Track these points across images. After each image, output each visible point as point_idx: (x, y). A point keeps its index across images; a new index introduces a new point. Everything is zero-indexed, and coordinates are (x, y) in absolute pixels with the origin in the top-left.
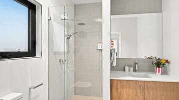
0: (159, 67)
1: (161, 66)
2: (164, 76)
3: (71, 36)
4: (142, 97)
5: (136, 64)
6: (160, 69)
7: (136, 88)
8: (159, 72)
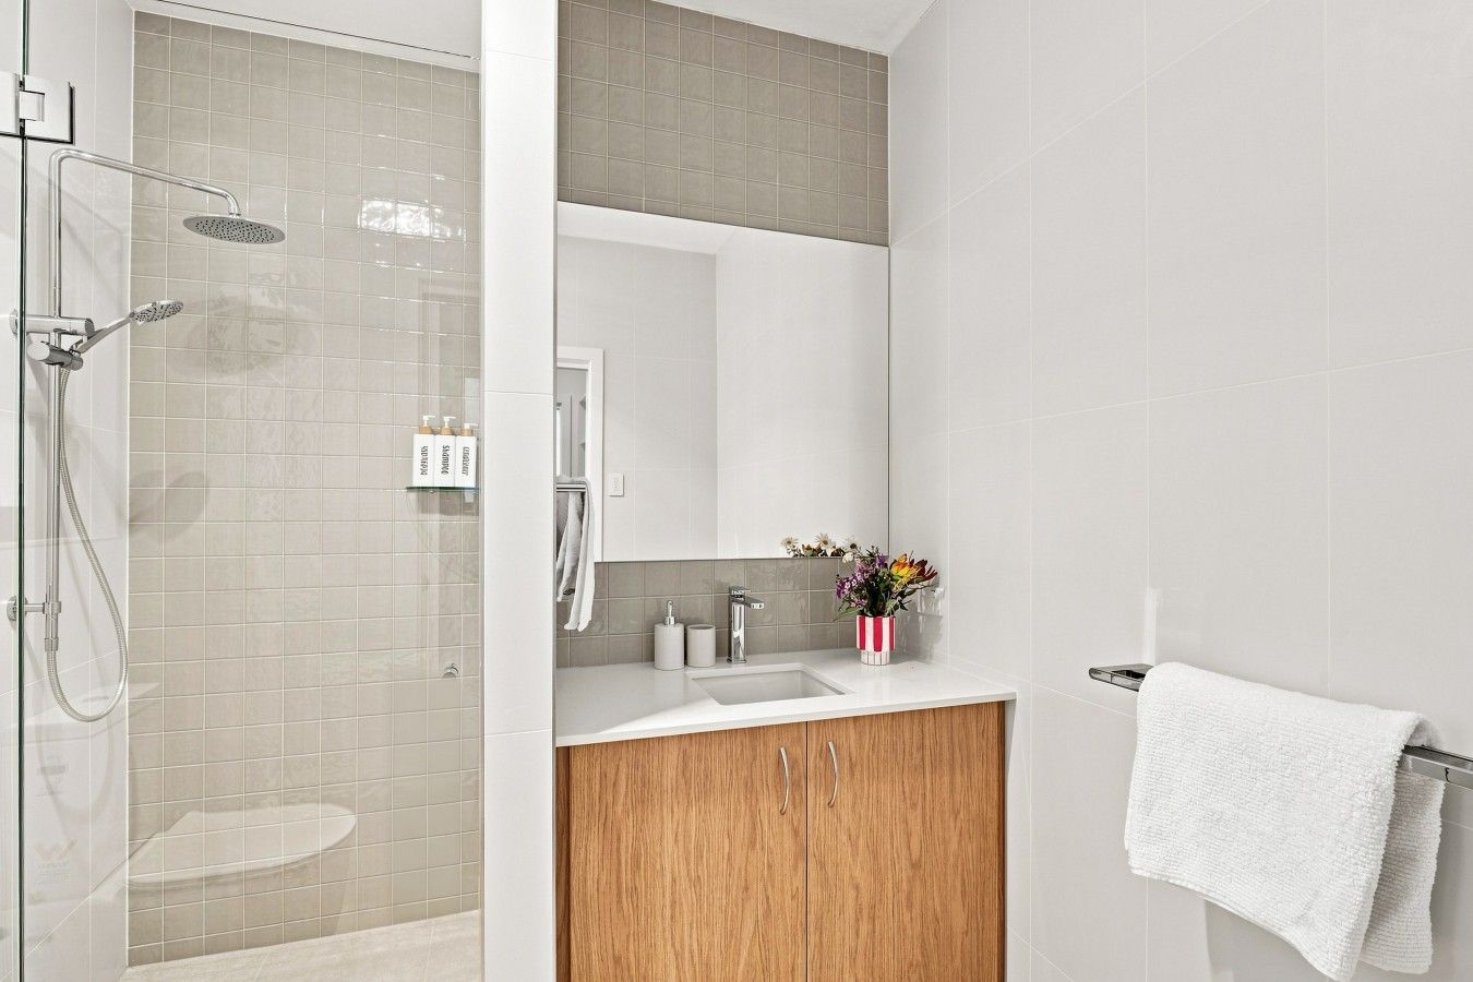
0: (878, 613)
1: (890, 605)
2: (906, 668)
3: (92, 334)
4: (789, 843)
5: (733, 599)
6: (886, 621)
7: (749, 787)
8: (878, 647)
